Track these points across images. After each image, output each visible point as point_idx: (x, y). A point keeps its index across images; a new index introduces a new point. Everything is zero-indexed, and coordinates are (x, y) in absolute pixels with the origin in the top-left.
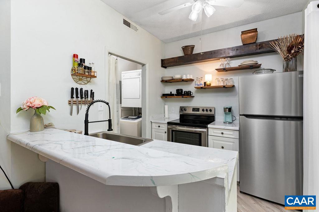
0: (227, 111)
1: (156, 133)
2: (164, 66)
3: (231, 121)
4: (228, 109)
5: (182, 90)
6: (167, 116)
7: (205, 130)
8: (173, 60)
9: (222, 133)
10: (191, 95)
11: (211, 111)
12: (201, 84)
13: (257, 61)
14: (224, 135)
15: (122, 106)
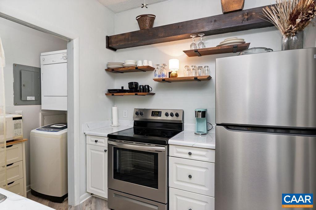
0: (200, 116)
1: (92, 151)
2: (110, 46)
3: (206, 132)
4: (200, 114)
5: (136, 84)
6: (115, 123)
7: (164, 148)
8: (124, 37)
9: (190, 154)
10: (149, 91)
11: (177, 115)
12: (163, 75)
13: (244, 40)
14: (192, 157)
15: (42, 109)
